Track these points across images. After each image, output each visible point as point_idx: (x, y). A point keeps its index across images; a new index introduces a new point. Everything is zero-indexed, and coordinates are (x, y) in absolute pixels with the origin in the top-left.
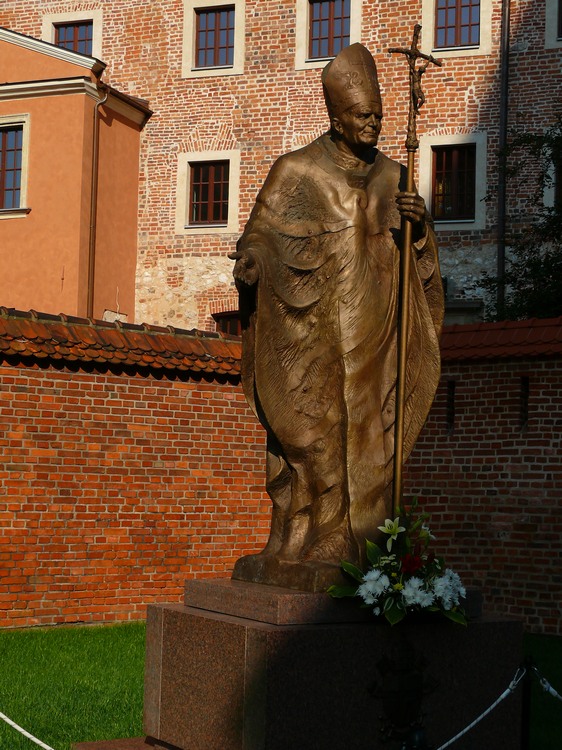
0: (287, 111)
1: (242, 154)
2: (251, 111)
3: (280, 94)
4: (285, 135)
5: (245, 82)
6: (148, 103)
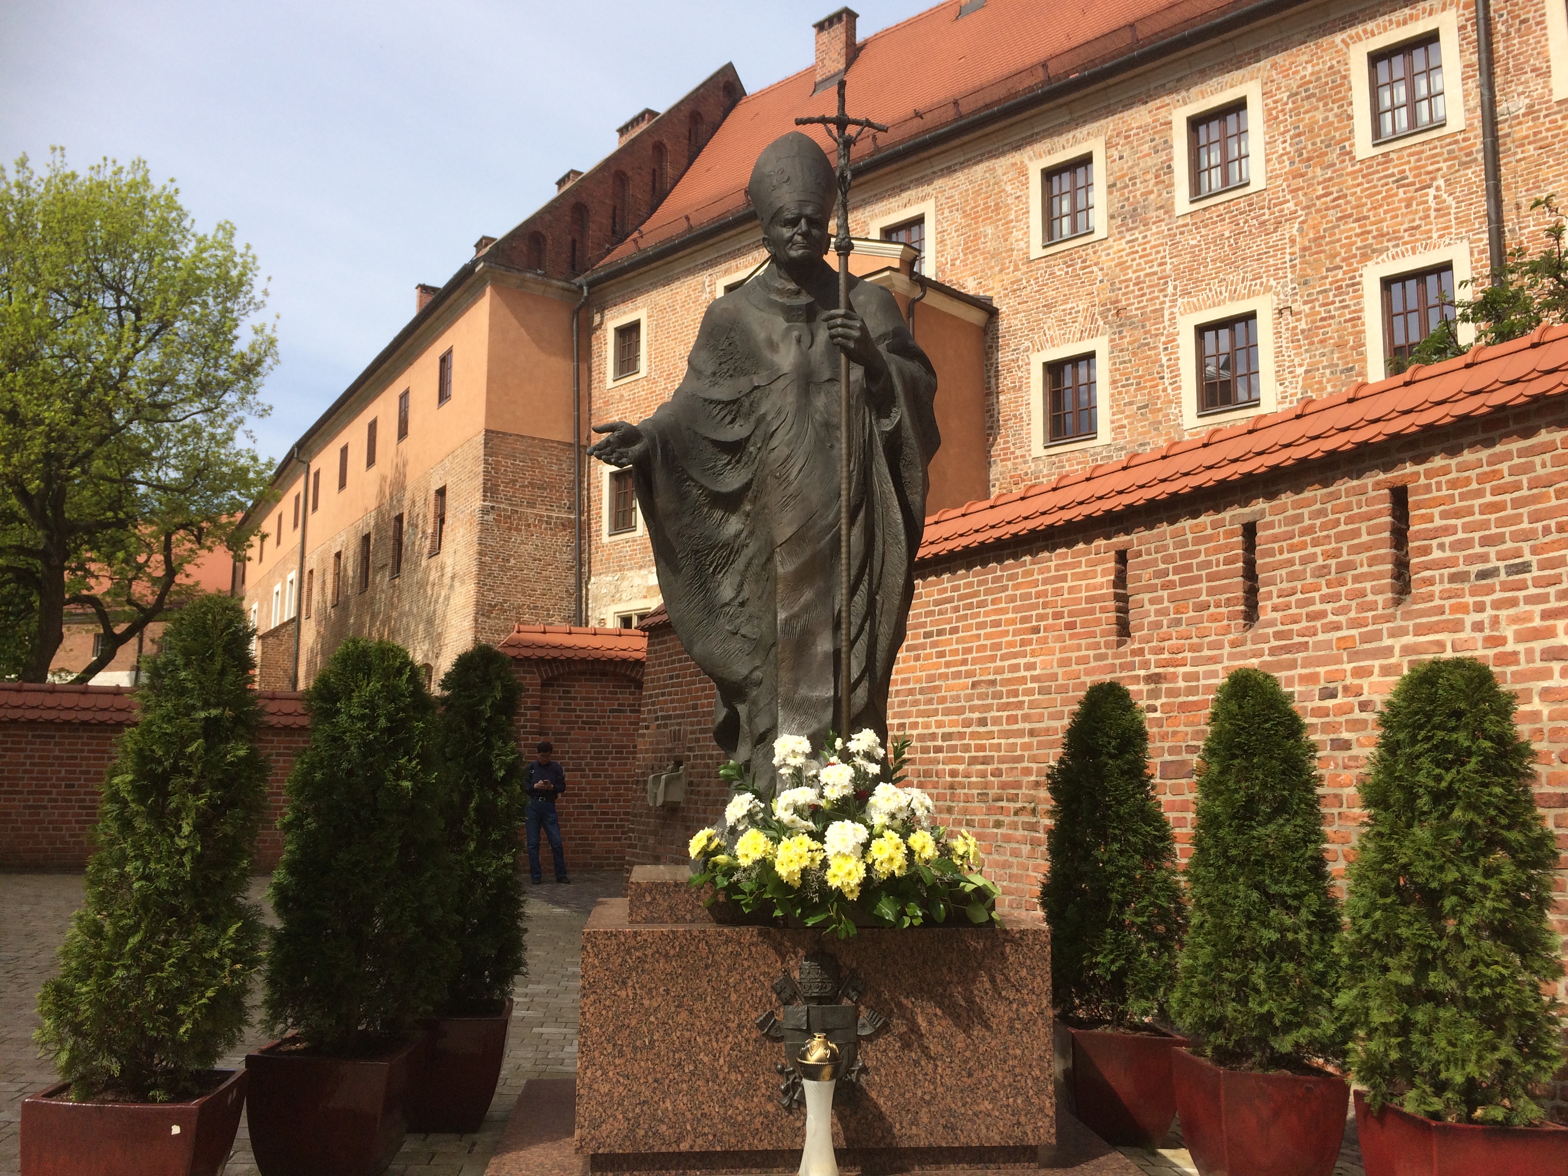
0: (1168, 272)
1: (1112, 340)
2: (1121, 282)
3: (1158, 252)
4: (1168, 304)
5: (1110, 247)
6: (991, 299)
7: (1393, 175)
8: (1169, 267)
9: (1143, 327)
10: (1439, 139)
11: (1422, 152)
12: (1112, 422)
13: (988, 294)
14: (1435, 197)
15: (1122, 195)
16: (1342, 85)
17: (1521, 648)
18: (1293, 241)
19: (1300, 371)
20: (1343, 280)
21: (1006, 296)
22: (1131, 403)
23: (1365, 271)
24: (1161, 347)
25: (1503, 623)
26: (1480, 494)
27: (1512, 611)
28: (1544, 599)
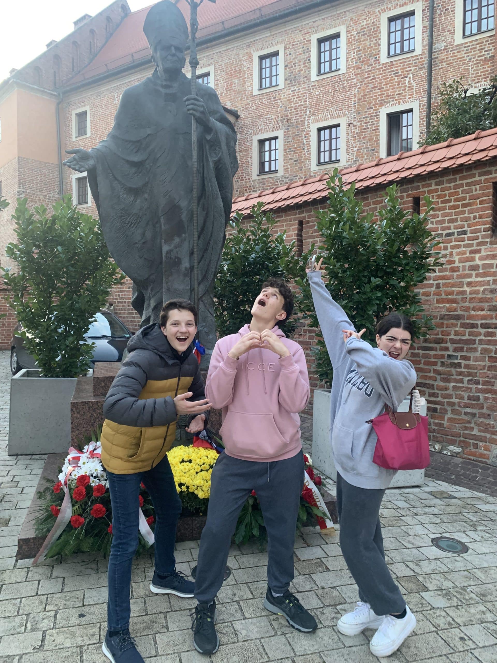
0: (307, 105)
1: (285, 132)
2: (289, 108)
3: (304, 96)
4: (307, 119)
5: (285, 93)
6: (237, 111)
7: (393, 71)
8: (308, 103)
9: (297, 127)
10: (412, 57)
11: (405, 62)
12: (284, 166)
13: (236, 109)
14: (409, 82)
15: (291, 70)
16: (377, 30)
17: (461, 265)
18: (355, 95)
19: (355, 149)
20: (373, 113)
21: (243, 110)
22: (291, 159)
23: (381, 110)
24: (304, 136)
25: (454, 255)
26: (449, 201)
27: (458, 250)
28: (472, 245)
